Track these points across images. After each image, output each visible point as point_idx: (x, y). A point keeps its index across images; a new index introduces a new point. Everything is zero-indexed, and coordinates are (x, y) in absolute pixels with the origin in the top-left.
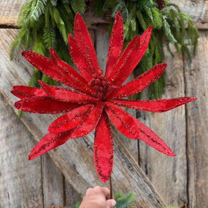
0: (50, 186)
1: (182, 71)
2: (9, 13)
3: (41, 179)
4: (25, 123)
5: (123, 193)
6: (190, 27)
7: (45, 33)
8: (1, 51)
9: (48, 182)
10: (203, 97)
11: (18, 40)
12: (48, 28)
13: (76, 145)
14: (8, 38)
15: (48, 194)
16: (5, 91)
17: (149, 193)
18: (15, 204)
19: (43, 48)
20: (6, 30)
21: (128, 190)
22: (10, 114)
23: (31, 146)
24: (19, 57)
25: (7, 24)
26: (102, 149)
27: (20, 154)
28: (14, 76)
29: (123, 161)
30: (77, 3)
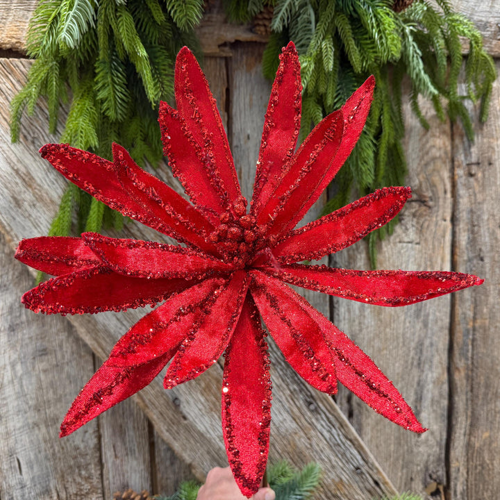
0: (119, 443)
1: (448, 166)
3: (96, 429)
6: (474, 54)
7: (98, 73)
9: (114, 434)
10: (498, 232)
11: (29, 90)
12: (105, 62)
14: (4, 83)
15: (114, 463)
16: (3, 218)
17: (356, 464)
18: (35, 485)
21: (305, 456)
22: (16, 273)
23: (69, 351)
25: (1, 44)
26: (243, 401)
27: (45, 371)
28: (24, 180)
29: (295, 390)
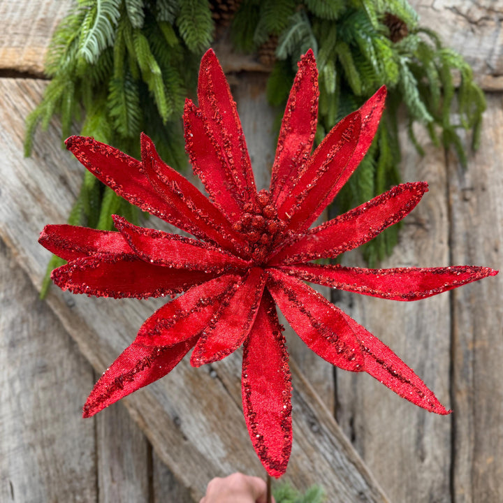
0: (116, 467)
1: (444, 191)
2: (24, 40)
3: (93, 451)
4: (57, 312)
5: (296, 489)
6: (465, 85)
7: (112, 91)
8: (3, 134)
9: (112, 456)
10: (494, 255)
11: (45, 107)
12: (119, 81)
13: (182, 368)
15: (110, 488)
16: (11, 231)
17: (359, 488)
19: (106, 129)
20: (17, 83)
21: (308, 480)
22: (20, 288)
23: (70, 368)
24: (46, 149)
25: (19, 67)
27: (44, 389)
28: (33, 195)
30: (193, 20)
